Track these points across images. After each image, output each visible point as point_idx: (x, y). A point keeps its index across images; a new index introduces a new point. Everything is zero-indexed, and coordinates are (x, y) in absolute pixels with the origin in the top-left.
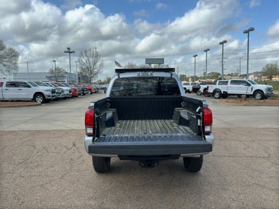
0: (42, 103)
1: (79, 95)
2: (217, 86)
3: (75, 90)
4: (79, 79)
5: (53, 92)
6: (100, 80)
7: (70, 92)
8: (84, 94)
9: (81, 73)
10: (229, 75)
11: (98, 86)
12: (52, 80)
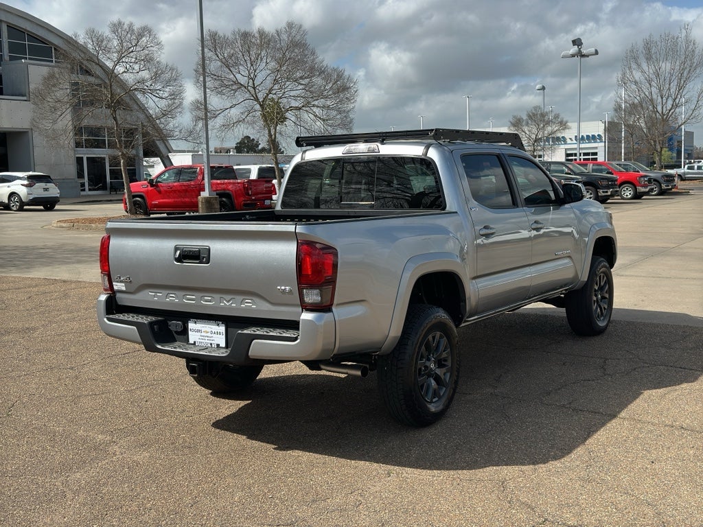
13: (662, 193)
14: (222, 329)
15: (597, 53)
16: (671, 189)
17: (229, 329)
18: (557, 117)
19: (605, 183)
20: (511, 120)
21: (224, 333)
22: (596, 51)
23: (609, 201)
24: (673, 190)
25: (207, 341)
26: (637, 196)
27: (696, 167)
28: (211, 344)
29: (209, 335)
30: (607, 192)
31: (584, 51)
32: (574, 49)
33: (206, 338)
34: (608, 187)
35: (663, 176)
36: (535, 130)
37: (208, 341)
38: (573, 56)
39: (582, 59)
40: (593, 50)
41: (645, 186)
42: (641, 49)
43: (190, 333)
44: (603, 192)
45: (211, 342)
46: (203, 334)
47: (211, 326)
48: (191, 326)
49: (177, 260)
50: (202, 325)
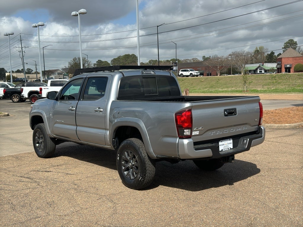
14: (231, 141)
17: (234, 140)
28: (228, 149)
43: (220, 146)
46: (225, 145)
47: (228, 141)
48: (220, 143)
49: (226, 115)
50: (224, 142)
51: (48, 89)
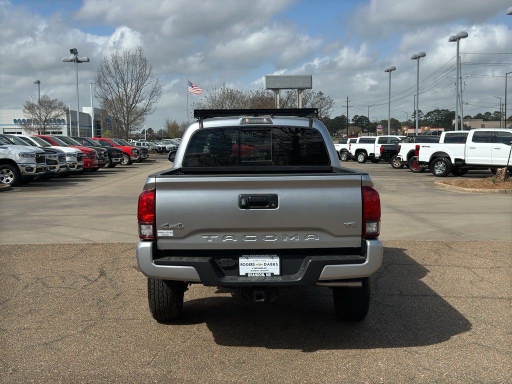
0: (14, 185)
1: (102, 166)
2: (441, 146)
3: (91, 154)
4: (97, 125)
5: (39, 158)
6: (150, 130)
7: (79, 159)
8: (112, 165)
9: (104, 112)
10: (479, 117)
11: (146, 144)
12: (31, 129)
13: (141, 160)
14: (277, 260)
15: (88, 60)
16: (146, 158)
17: (283, 260)
18: (61, 104)
19: (116, 153)
20: (25, 105)
21: (279, 264)
22: (88, 59)
23: (117, 166)
24: (147, 159)
25: (260, 272)
26: (130, 163)
27: (142, 144)
28: (265, 274)
29: (263, 266)
30: (118, 160)
31: (80, 59)
32: (72, 57)
33: (260, 270)
34: (118, 156)
35: (141, 149)
36: (44, 113)
37: (262, 272)
38: (71, 61)
39: (78, 64)
40: (85, 58)
41: (136, 156)
42: (110, 61)
43: (240, 267)
44: (115, 160)
45: (265, 272)
46: (255, 266)
47: (265, 259)
48: (242, 261)
49: (242, 207)
50: (255, 259)
51: (429, 147)
